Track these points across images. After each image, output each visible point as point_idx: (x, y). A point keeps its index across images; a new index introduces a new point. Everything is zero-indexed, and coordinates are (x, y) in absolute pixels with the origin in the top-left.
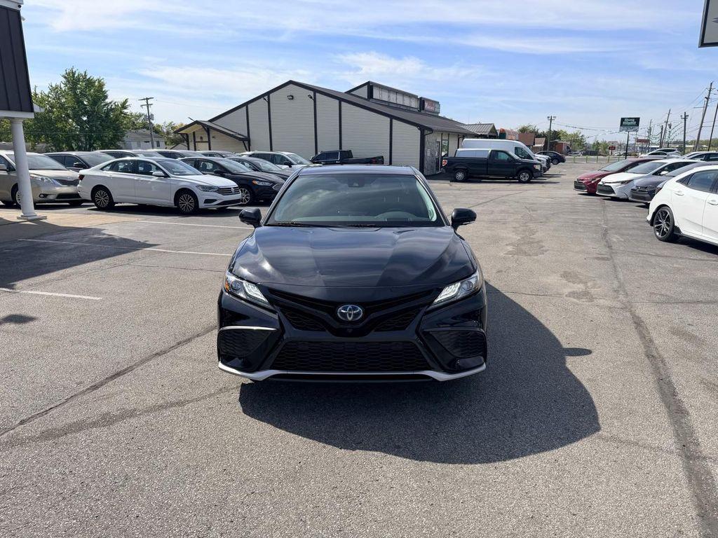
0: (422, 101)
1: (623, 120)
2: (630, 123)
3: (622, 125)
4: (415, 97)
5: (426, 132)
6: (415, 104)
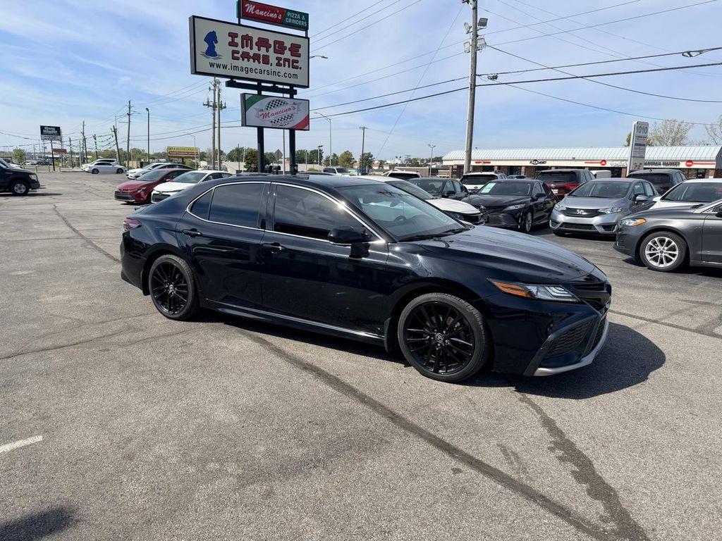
1: (42, 128)
2: (51, 132)
3: (42, 133)
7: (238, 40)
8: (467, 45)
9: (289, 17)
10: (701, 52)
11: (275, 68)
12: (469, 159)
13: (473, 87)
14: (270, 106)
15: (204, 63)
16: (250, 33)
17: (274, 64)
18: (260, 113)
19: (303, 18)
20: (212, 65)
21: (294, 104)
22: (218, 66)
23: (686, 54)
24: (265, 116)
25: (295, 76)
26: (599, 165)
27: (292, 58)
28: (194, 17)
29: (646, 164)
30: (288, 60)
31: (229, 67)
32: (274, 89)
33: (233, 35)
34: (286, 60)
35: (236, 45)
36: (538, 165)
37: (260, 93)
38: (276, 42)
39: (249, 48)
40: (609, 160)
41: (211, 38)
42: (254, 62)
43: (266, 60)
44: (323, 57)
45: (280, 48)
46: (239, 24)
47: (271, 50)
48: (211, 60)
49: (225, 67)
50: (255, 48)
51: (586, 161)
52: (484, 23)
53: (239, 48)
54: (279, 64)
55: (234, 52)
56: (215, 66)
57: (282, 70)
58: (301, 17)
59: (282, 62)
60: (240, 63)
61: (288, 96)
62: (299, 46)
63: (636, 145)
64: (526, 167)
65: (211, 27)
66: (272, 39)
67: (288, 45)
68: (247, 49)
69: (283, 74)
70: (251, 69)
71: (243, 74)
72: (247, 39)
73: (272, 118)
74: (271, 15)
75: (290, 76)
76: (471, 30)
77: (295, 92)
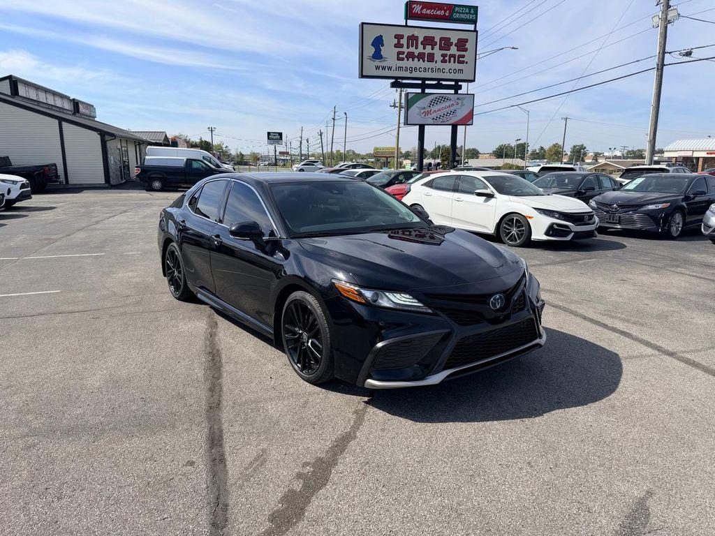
0: (76, 104)
1: (269, 134)
2: (275, 137)
3: (268, 138)
4: (68, 98)
5: (107, 138)
6: (68, 106)
7: (404, 41)
8: (656, 19)
9: (457, 12)
11: (440, 65)
13: (661, 66)
14: (432, 103)
15: (370, 67)
16: (416, 32)
17: (439, 62)
18: (422, 111)
19: (472, 12)
20: (377, 68)
21: (458, 99)
22: (384, 68)
24: (429, 113)
25: (461, 71)
27: (458, 53)
28: (363, 23)
30: (453, 56)
31: (394, 68)
32: (439, 86)
33: (399, 37)
34: (452, 56)
35: (402, 46)
37: (423, 91)
38: (441, 39)
39: (414, 47)
41: (378, 42)
42: (419, 61)
43: (431, 58)
44: (513, 48)
45: (446, 43)
46: (406, 26)
47: (437, 47)
48: (377, 63)
49: (390, 68)
50: (420, 47)
53: (405, 49)
54: (444, 61)
55: (399, 53)
56: (381, 68)
57: (447, 66)
58: (470, 10)
59: (447, 58)
60: (405, 63)
61: (453, 91)
62: (466, 41)
65: (377, 32)
66: (437, 36)
67: (454, 40)
68: (412, 49)
69: (448, 70)
70: (416, 69)
71: (407, 74)
72: (413, 39)
73: (434, 115)
74: (438, 13)
75: (455, 71)
77: (460, 87)
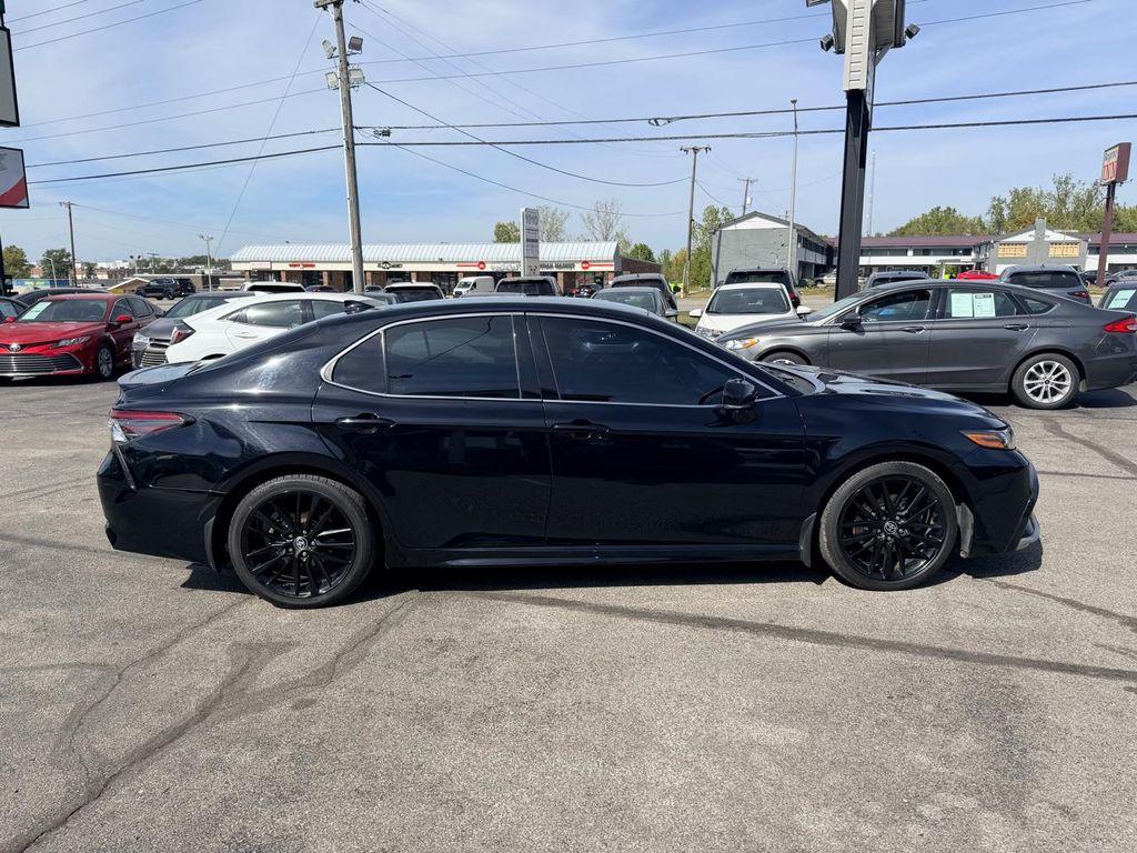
8: (333, 77)
10: (669, 120)
12: (361, 261)
13: (351, 146)
23: (653, 122)
26: (477, 269)
29: (543, 266)
36: (391, 269)
40: (489, 262)
51: (460, 263)
52: (357, 45)
63: (528, 240)
64: (373, 273)
76: (336, 53)
